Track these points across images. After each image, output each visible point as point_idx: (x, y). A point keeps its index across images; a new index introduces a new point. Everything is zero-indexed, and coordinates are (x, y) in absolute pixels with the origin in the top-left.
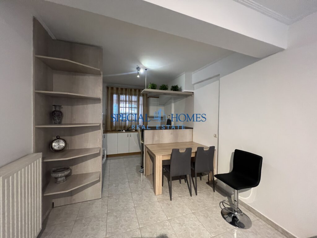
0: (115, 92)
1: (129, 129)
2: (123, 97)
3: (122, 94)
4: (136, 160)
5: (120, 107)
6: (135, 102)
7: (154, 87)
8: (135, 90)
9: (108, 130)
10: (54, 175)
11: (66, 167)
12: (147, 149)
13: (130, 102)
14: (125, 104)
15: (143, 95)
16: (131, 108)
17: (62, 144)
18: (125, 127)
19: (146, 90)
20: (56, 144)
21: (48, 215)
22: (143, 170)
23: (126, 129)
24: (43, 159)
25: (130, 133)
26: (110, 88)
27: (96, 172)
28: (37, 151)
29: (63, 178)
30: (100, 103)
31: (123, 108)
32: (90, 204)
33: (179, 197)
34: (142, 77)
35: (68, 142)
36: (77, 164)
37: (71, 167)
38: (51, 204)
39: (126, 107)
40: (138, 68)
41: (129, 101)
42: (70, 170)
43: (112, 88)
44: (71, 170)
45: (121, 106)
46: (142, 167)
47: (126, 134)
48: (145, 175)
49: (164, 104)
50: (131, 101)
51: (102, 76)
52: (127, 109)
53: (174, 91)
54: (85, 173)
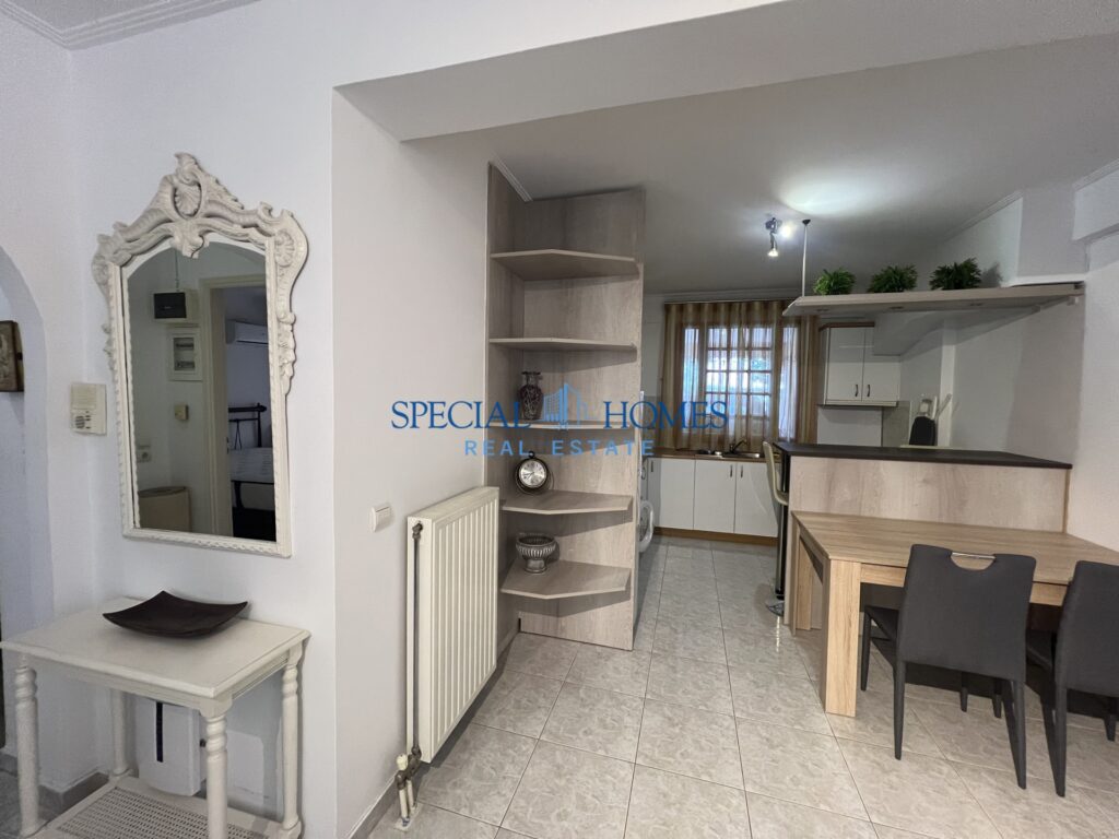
0: (691, 319)
1: (738, 449)
2: (717, 335)
3: (715, 324)
4: (761, 567)
5: (707, 371)
6: (764, 349)
7: (839, 285)
8: (766, 305)
9: (668, 446)
10: (522, 549)
11: (547, 536)
12: (799, 530)
13: (744, 349)
14: (724, 359)
15: (799, 322)
16: (749, 371)
17: (540, 474)
18: (722, 440)
19: (803, 301)
20: (527, 472)
21: (509, 645)
22: (783, 604)
23: (727, 449)
24: (501, 503)
25: (740, 464)
26: (674, 309)
27: (620, 570)
28: (490, 482)
29: (538, 562)
30: (634, 360)
31: (716, 374)
32: (599, 655)
33: (947, 761)
34: (791, 254)
35: (553, 469)
36: (573, 532)
37: (557, 539)
38: (516, 622)
39: (728, 371)
40: (772, 224)
41: (738, 349)
42: (554, 547)
43: (682, 308)
44: (558, 547)
45: (710, 367)
46: (780, 594)
47: (726, 465)
48: (790, 625)
49: (900, 352)
50: (750, 348)
51: (642, 276)
52: (733, 376)
53: (948, 288)
54: (591, 562)
